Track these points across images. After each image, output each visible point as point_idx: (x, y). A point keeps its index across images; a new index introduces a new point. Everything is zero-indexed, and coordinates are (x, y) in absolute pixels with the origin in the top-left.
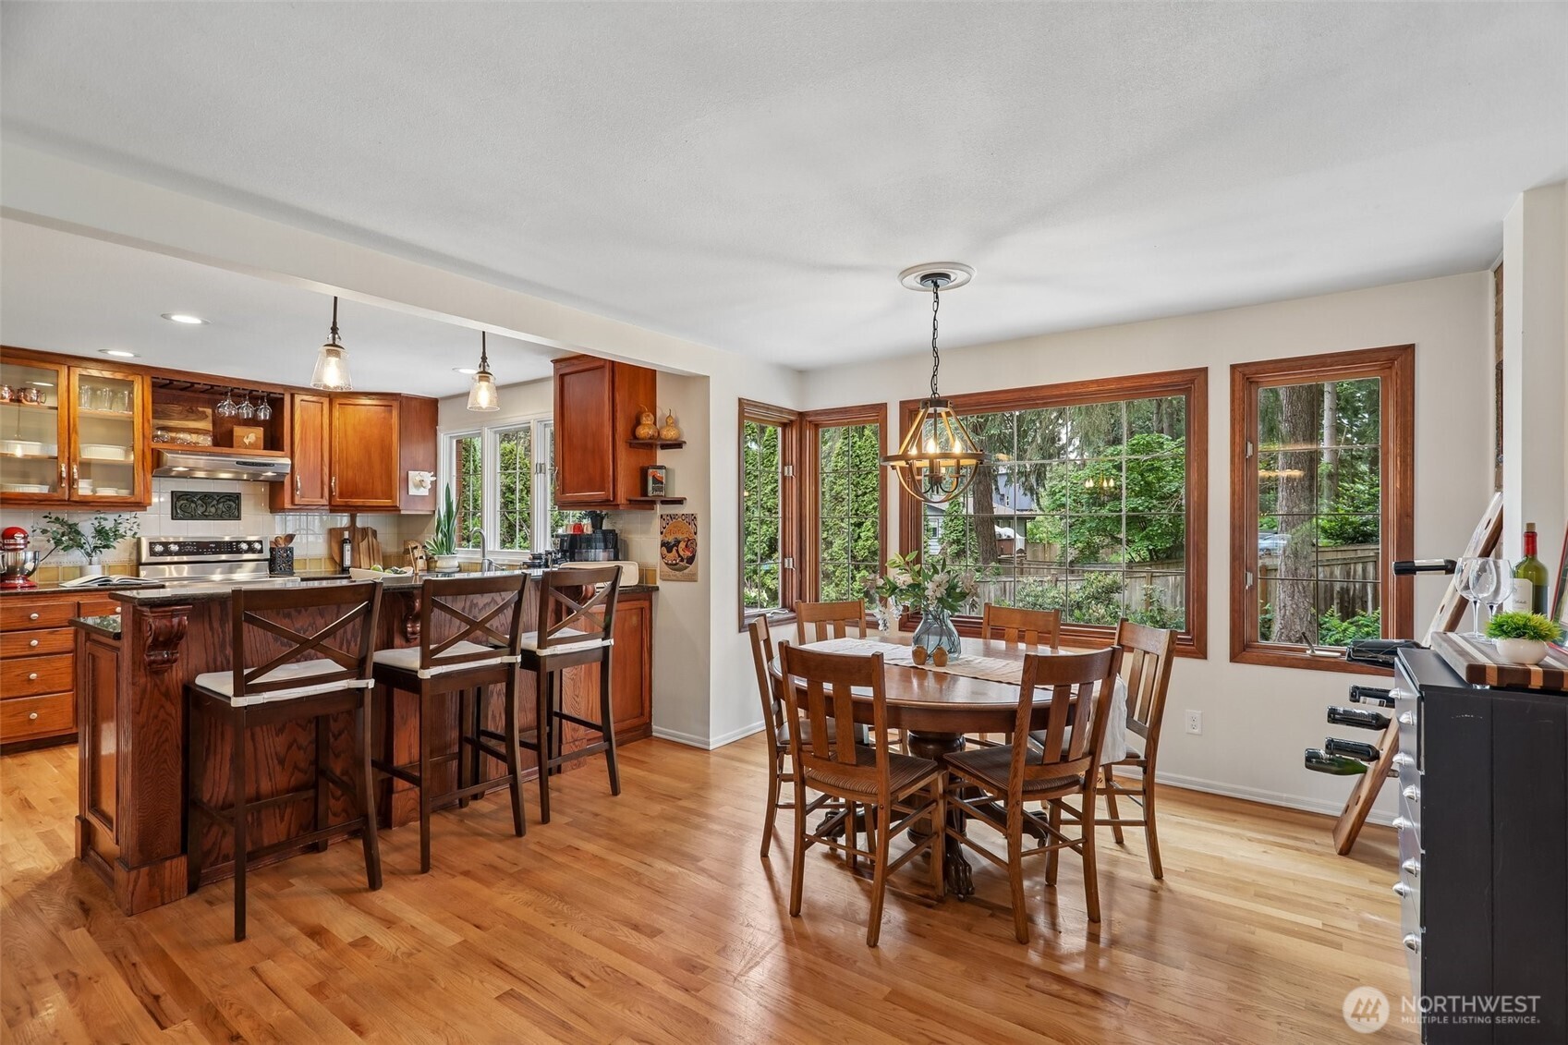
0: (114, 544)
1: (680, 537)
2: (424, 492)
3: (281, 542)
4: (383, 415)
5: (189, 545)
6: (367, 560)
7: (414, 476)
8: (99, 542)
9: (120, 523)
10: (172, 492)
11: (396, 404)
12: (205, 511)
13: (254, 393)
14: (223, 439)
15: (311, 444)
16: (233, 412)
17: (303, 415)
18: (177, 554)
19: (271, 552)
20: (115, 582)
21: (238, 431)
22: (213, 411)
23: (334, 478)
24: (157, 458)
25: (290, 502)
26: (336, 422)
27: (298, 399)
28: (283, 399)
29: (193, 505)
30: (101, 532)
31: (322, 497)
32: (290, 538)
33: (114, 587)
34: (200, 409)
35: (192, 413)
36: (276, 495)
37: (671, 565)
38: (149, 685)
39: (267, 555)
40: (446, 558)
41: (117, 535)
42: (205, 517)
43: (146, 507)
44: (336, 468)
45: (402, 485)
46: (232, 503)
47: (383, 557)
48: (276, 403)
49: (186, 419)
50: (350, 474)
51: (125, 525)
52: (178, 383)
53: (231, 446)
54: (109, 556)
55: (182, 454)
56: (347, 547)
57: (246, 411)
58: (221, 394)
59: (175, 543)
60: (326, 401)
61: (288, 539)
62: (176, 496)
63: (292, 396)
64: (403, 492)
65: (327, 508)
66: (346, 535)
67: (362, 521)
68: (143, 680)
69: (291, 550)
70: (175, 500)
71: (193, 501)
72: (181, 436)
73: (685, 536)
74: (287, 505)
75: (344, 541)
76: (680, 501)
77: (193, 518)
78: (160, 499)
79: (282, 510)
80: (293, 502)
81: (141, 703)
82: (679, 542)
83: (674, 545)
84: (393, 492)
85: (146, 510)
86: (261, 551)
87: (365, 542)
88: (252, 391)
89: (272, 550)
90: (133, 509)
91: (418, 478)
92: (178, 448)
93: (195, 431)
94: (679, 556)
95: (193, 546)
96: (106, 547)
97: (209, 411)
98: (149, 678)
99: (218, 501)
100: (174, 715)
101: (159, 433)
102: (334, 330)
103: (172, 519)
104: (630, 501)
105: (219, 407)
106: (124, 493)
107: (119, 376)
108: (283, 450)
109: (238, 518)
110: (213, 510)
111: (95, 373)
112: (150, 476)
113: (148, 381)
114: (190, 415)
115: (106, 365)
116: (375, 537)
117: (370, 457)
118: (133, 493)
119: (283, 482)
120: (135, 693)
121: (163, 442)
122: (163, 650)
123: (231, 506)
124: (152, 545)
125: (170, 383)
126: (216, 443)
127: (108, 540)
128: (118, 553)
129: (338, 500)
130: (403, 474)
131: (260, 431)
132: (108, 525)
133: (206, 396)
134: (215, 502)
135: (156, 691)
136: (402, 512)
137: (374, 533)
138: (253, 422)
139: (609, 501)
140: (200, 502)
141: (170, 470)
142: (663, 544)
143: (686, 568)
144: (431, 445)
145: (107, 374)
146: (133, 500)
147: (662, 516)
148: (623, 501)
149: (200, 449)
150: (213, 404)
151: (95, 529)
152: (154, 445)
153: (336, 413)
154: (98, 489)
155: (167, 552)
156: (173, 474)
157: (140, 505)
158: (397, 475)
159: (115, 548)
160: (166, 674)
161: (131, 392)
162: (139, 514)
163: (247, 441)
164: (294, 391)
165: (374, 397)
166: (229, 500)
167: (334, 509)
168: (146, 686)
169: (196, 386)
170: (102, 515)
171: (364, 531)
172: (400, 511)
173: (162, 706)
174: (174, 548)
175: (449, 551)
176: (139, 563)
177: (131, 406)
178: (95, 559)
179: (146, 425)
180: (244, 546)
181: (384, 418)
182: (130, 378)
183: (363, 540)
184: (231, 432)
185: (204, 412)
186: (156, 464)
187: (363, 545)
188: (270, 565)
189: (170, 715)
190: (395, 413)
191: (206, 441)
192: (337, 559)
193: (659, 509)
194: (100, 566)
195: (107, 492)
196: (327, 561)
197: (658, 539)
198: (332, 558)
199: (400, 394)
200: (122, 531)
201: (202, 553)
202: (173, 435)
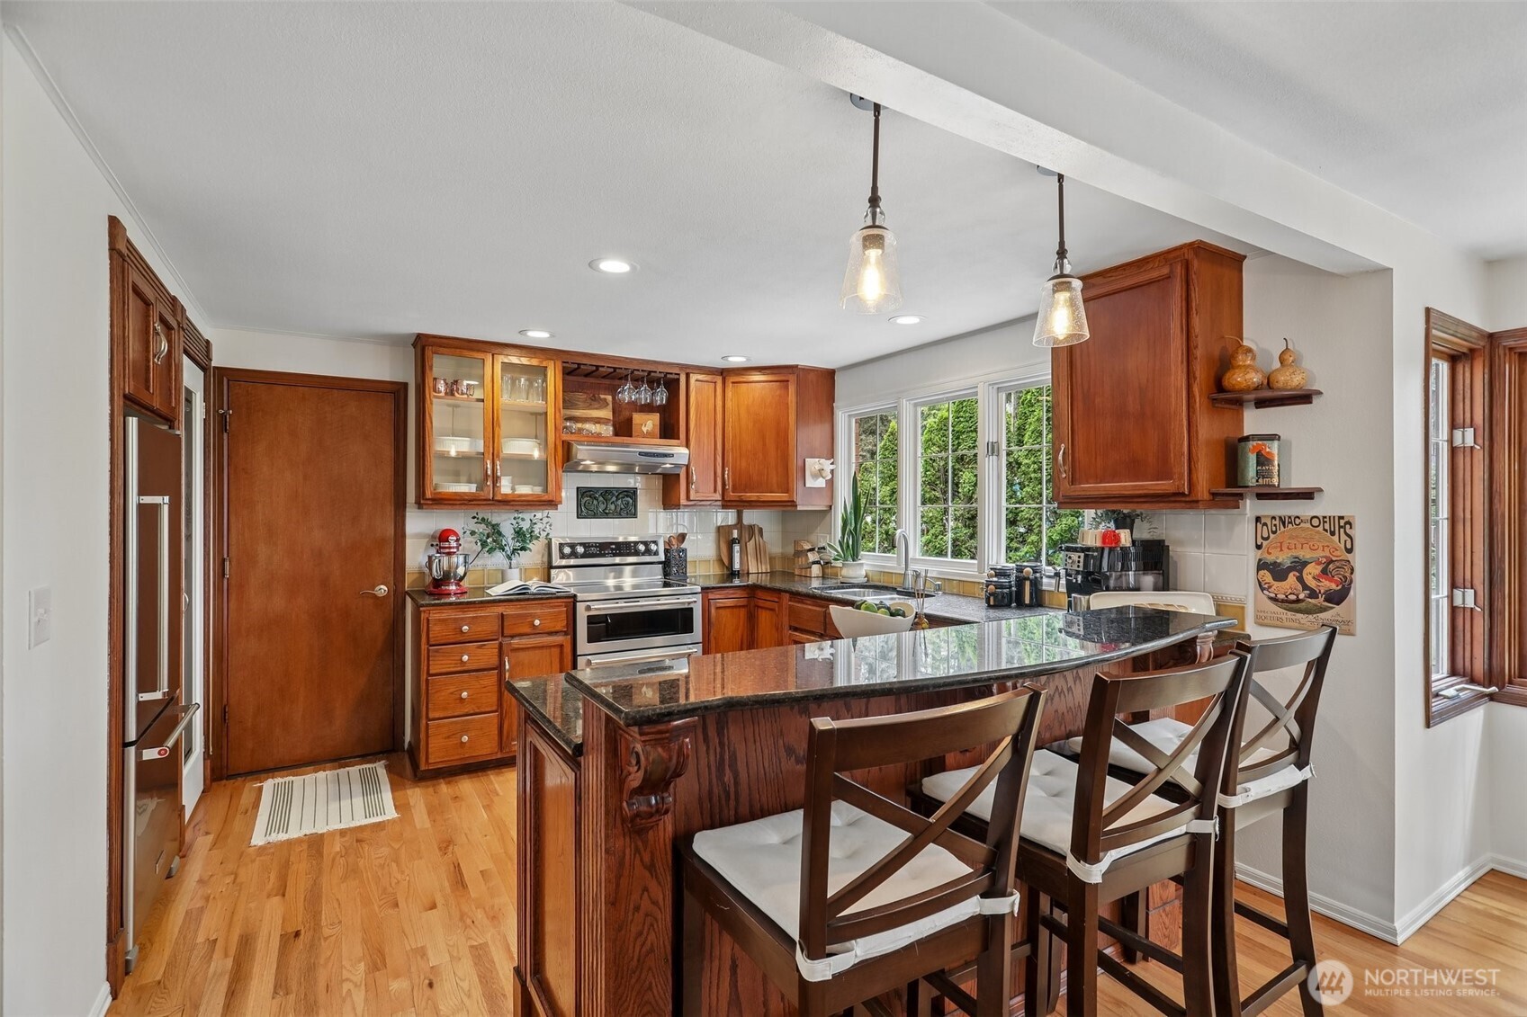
0: (530, 546)
1: (1305, 554)
2: (821, 483)
3: (674, 542)
4: (778, 393)
5: (592, 546)
6: (754, 562)
7: (812, 464)
8: (518, 544)
9: (535, 524)
10: (578, 488)
11: (792, 378)
12: (606, 509)
13: (652, 374)
14: (623, 428)
15: (705, 430)
16: (633, 397)
17: (699, 396)
18: (583, 556)
19: (666, 555)
20: (533, 590)
21: (637, 418)
22: (614, 399)
23: (727, 469)
24: (567, 448)
25: (685, 497)
26: (729, 404)
27: (693, 378)
28: (678, 380)
29: (595, 502)
30: (519, 533)
31: (715, 491)
32: (682, 537)
33: (533, 597)
34: (602, 396)
35: (595, 401)
36: (670, 489)
37: (1283, 601)
38: (627, 851)
39: (662, 557)
40: (852, 565)
41: (533, 537)
42: (605, 515)
43: (557, 505)
44: (729, 458)
45: (800, 474)
46: (629, 499)
47: (770, 558)
48: (671, 384)
49: (589, 407)
50: (744, 464)
51: (539, 525)
52: (585, 367)
53: (631, 436)
54: (524, 559)
55: (587, 445)
56: (737, 548)
57: (644, 396)
58: (621, 379)
59: (581, 544)
60: (719, 380)
61: (680, 538)
62: (582, 493)
63: (688, 376)
64: (800, 484)
65: (720, 503)
66: (735, 534)
67: (750, 517)
68: (619, 843)
69: (684, 551)
70: (580, 497)
71: (595, 498)
72: (587, 426)
73: (1319, 553)
74: (683, 501)
75: (733, 541)
76: (1307, 495)
77: (595, 516)
78: (568, 497)
79: (678, 506)
80: (688, 498)
81: (618, 885)
82: (1305, 564)
83: (1290, 569)
84: (790, 485)
85: (557, 509)
86: (656, 553)
87: (752, 541)
88: (650, 372)
89: (666, 551)
90: (545, 507)
91: (817, 467)
92: (583, 439)
93: (597, 419)
94: (1305, 587)
95: (596, 547)
96: (523, 549)
97: (609, 398)
98: (628, 839)
99: (617, 497)
100: (661, 903)
101: (568, 424)
102: (874, 201)
103: (578, 517)
104: (1214, 494)
105: (619, 393)
106: (538, 490)
107: (535, 362)
108: (679, 439)
109: (635, 515)
110: (613, 507)
111: (514, 360)
112: (561, 471)
113: (559, 365)
114: (593, 403)
115: (524, 351)
116: (762, 536)
117: (764, 445)
118: (546, 490)
119: (679, 475)
120: (608, 867)
121: (572, 433)
122: (651, 794)
123: (628, 502)
124: (561, 546)
125: (579, 368)
126: (616, 434)
127: (524, 541)
128: (532, 557)
129: (731, 495)
130: (800, 463)
131: (656, 417)
132: (525, 526)
133: (607, 382)
134: (614, 499)
135: (637, 862)
136: (799, 508)
137: (761, 530)
138: (648, 408)
139: (1183, 494)
140: (601, 498)
141: (578, 463)
142: (1261, 565)
143: (1325, 609)
144: (827, 427)
145: (525, 361)
146: (546, 498)
147: (1258, 519)
148: (1206, 496)
149: (603, 440)
150: (613, 391)
151: (514, 529)
152: (566, 437)
153: (729, 394)
154: (517, 487)
155: (574, 554)
156: (581, 468)
157: (552, 504)
158: (794, 464)
159: (531, 550)
160: (651, 832)
161: (545, 380)
162: (552, 513)
163: (645, 429)
164: (689, 370)
165: (768, 372)
166: (627, 496)
167: (726, 504)
168: (624, 853)
169: (600, 369)
170: (520, 515)
171: (751, 527)
172: (796, 506)
173: (646, 889)
174: (580, 550)
175: (855, 556)
176: (551, 567)
177: (545, 397)
178: (514, 562)
179: (558, 414)
180: (642, 548)
181: (780, 396)
182: (544, 364)
183: (750, 540)
184: (630, 420)
185: (605, 399)
186: (567, 458)
187: (751, 545)
188: (664, 569)
189: (655, 903)
190: (792, 388)
191: (607, 430)
192: (726, 561)
193: (1250, 507)
194: (518, 570)
195: (524, 490)
196: (716, 563)
197: (1252, 557)
198: (720, 561)
199: (797, 366)
200: (536, 533)
201: (604, 556)
202: (579, 425)
